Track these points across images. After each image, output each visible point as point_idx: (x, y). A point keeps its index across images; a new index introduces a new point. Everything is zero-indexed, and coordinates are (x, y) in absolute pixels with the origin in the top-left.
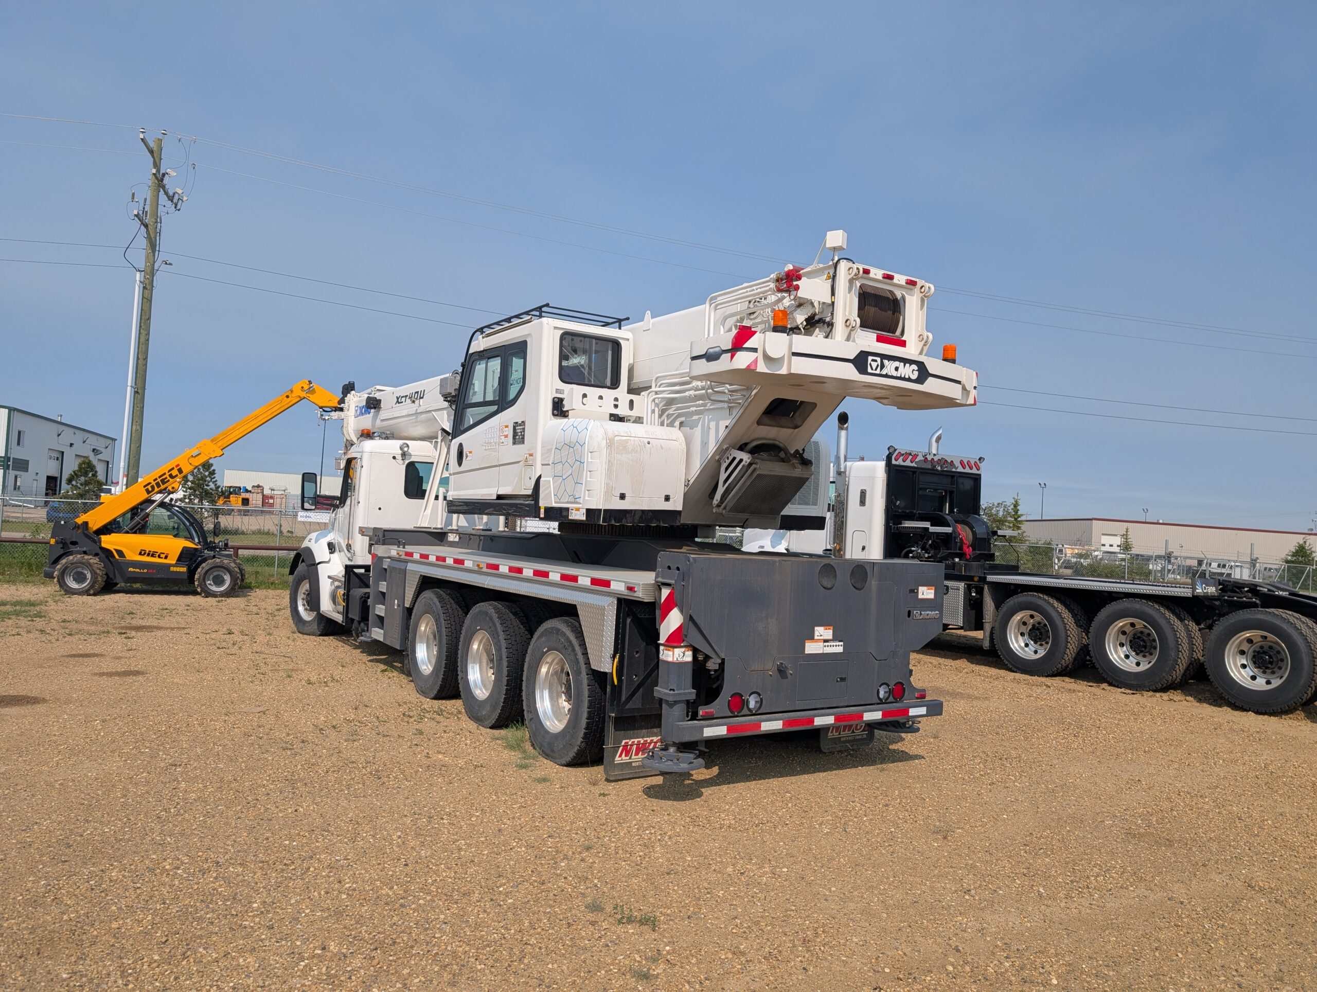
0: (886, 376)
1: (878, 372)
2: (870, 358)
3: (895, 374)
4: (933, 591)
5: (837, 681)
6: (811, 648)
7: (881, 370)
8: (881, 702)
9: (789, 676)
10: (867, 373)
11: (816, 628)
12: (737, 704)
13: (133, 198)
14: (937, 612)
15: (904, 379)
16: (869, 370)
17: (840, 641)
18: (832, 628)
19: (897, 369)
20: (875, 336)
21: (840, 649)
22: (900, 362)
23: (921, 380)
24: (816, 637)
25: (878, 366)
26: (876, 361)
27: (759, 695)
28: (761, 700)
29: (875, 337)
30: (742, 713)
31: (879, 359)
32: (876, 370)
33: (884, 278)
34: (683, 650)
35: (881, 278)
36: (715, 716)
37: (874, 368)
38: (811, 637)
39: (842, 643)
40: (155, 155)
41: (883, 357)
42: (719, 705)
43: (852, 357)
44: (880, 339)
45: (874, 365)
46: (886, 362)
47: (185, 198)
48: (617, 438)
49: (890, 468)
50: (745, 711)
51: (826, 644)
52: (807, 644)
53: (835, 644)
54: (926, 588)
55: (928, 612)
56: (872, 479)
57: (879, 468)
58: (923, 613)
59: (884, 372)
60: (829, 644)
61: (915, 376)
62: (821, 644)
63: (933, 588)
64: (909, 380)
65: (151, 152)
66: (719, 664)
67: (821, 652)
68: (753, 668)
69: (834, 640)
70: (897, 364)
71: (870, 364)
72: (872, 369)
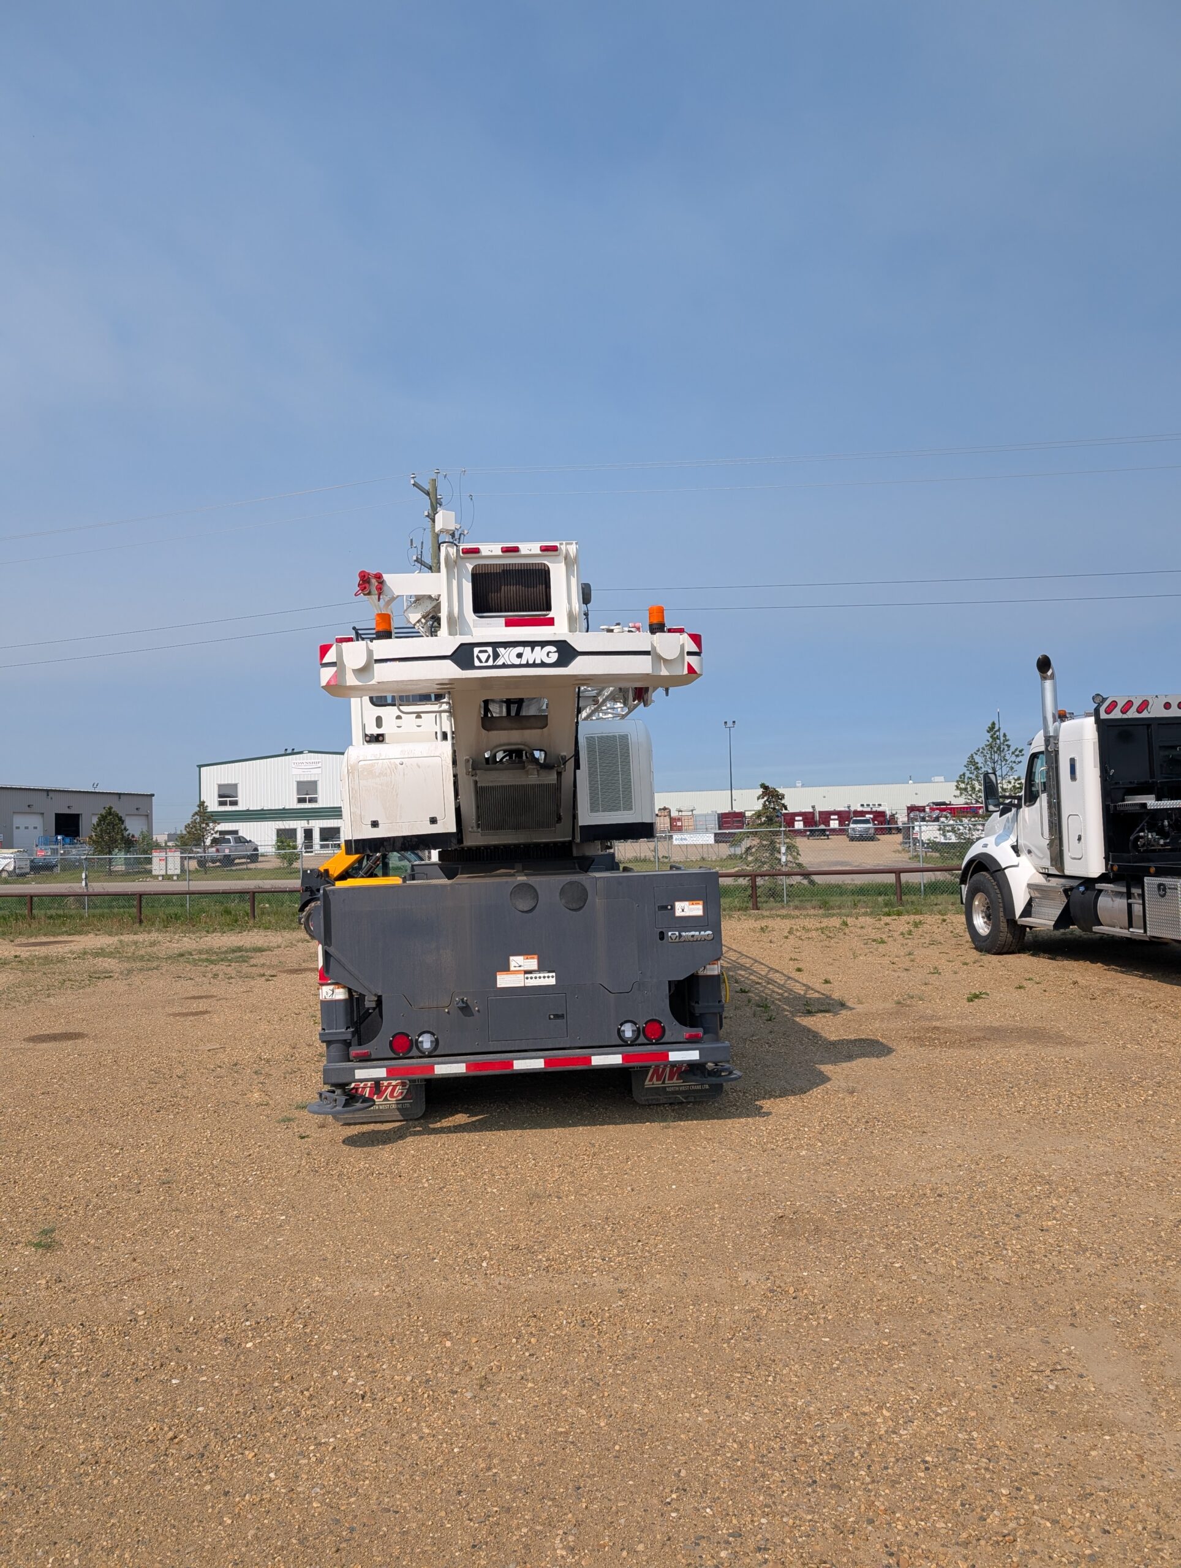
0: (504, 666)
1: (490, 663)
2: (476, 650)
3: (517, 661)
4: (700, 907)
5: (550, 1018)
6: (504, 981)
7: (494, 661)
8: (625, 1043)
9: (476, 1014)
10: (473, 667)
11: (511, 958)
12: (403, 1045)
13: (412, 545)
14: (710, 932)
15: (534, 665)
16: (477, 663)
17: (549, 972)
18: (536, 956)
19: (519, 656)
20: (503, 620)
21: (552, 981)
22: (524, 646)
23: (562, 662)
24: (512, 968)
25: (489, 657)
26: (486, 651)
27: (433, 1034)
28: (437, 1040)
29: (504, 622)
30: (410, 1055)
31: (490, 649)
32: (487, 661)
33: (503, 552)
34: (331, 987)
35: (500, 553)
36: (373, 1057)
37: (484, 660)
38: (506, 969)
39: (554, 974)
40: (431, 496)
41: (495, 645)
42: (379, 1044)
43: (449, 653)
44: (509, 623)
45: (483, 657)
46: (501, 650)
47: (466, 532)
48: (361, 763)
49: (1101, 724)
50: (414, 1052)
51: (529, 976)
52: (498, 977)
53: (542, 975)
54: (687, 903)
55: (693, 933)
56: (1080, 741)
57: (1088, 728)
58: (684, 934)
59: (500, 662)
60: (533, 975)
61: (554, 657)
62: (522, 976)
63: (701, 902)
64: (543, 665)
65: (428, 494)
66: (377, 1001)
67: (522, 985)
68: (422, 1005)
69: (540, 970)
70: (519, 649)
71: (478, 657)
72: (481, 661)
